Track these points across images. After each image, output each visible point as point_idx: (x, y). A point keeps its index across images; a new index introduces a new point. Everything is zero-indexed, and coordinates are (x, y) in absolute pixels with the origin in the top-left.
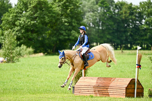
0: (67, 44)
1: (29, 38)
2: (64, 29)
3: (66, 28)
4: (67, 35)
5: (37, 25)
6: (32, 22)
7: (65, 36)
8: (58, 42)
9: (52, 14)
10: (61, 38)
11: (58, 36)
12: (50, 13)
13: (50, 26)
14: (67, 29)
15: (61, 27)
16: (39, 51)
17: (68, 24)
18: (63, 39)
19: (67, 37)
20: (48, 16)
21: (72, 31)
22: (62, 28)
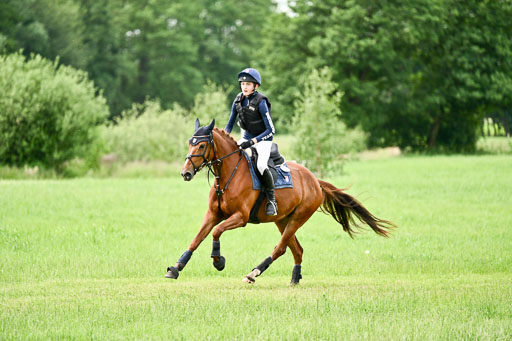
0: (476, 116)
1: (353, 95)
2: (467, 66)
3: (475, 64)
4: (477, 86)
5: (377, 53)
6: (362, 43)
7: (472, 89)
8: (447, 110)
9: (429, 16)
10: (458, 96)
11: (448, 89)
12: (421, 12)
13: (422, 56)
14: (478, 67)
15: (460, 60)
16: (383, 140)
17: (482, 51)
18: (465, 100)
19: (477, 94)
20: (415, 23)
21: (494, 72)
22: (463, 63)
